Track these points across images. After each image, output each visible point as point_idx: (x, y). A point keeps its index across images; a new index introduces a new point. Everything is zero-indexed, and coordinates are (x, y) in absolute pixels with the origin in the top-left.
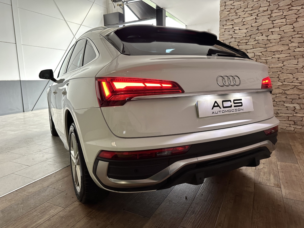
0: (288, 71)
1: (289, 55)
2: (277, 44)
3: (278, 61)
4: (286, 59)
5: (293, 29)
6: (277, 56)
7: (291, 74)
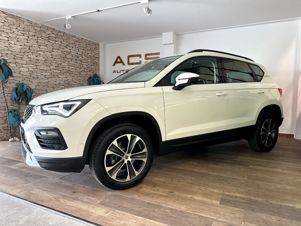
0: (51, 86)
1: (51, 74)
2: (43, 64)
3: (45, 77)
4: (49, 77)
5: (51, 55)
6: (44, 74)
7: (53, 88)
